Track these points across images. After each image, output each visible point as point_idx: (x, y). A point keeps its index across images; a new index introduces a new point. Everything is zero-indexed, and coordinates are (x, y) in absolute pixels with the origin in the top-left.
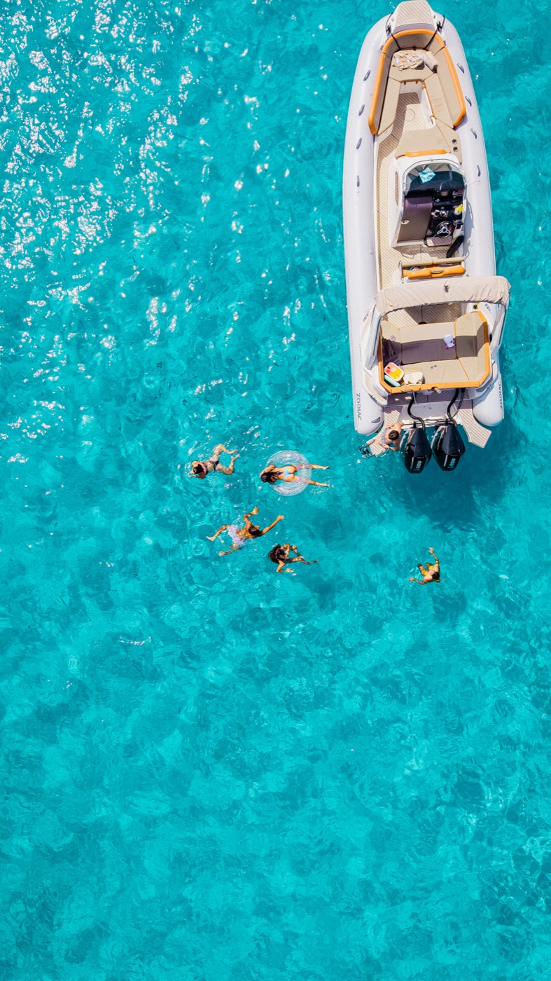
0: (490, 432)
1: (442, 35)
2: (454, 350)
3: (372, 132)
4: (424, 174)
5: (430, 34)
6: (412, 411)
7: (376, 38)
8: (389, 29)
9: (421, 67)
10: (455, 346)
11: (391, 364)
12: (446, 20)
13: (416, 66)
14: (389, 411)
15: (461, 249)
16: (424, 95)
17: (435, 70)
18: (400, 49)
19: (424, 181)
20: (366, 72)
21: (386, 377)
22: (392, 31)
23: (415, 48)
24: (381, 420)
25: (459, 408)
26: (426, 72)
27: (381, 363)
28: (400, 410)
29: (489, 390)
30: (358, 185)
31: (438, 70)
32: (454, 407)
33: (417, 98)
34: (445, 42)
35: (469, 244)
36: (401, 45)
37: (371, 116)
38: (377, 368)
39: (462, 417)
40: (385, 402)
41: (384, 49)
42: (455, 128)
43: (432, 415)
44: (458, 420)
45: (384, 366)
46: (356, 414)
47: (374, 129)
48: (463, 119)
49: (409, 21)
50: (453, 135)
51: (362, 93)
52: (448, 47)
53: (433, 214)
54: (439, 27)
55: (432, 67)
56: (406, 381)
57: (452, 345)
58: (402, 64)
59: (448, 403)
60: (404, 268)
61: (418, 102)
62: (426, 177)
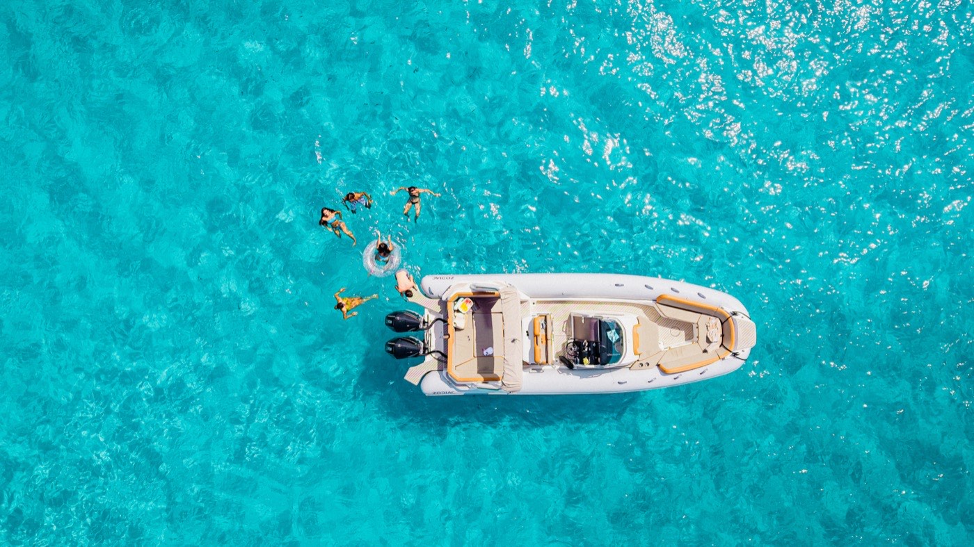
0: (416, 384)
1: (729, 356)
2: (481, 355)
3: (658, 298)
4: (614, 334)
5: (731, 347)
6: (439, 321)
7: (729, 303)
8: (735, 314)
9: (708, 341)
10: (484, 356)
11: (472, 303)
12: (744, 361)
13: (709, 336)
14: (439, 304)
15: (565, 367)
16: (690, 343)
17: (705, 351)
18: (722, 324)
19: (608, 333)
20: (705, 295)
21: (462, 299)
22: (734, 317)
23: (723, 336)
24: (431, 296)
25: (438, 359)
26: (704, 345)
27: (472, 295)
28: (441, 313)
29: (450, 384)
30: (616, 285)
31: (705, 354)
32: (439, 355)
33: (689, 339)
34: (723, 359)
35: (568, 374)
36: (725, 324)
37: (669, 297)
38: (469, 291)
39: (431, 361)
40: (444, 299)
41: (721, 310)
42: (658, 365)
43: (433, 339)
44: (428, 358)
45: (471, 298)
46: (438, 276)
47: (660, 300)
48: (664, 372)
49: (740, 330)
50: (653, 363)
51: (688, 291)
52: (720, 361)
53: (585, 341)
54: (735, 355)
55: (707, 349)
56: (456, 314)
57: (485, 354)
58: (711, 325)
59: (443, 352)
60: (546, 317)
61: (686, 340)
62: (612, 335)
